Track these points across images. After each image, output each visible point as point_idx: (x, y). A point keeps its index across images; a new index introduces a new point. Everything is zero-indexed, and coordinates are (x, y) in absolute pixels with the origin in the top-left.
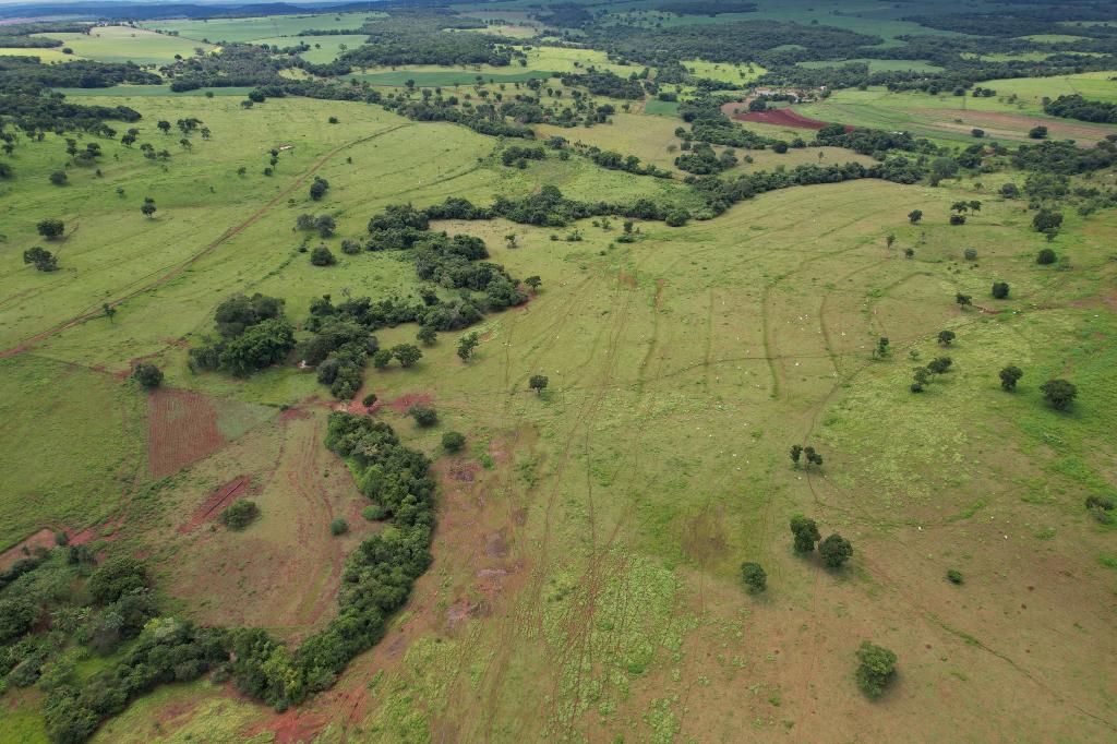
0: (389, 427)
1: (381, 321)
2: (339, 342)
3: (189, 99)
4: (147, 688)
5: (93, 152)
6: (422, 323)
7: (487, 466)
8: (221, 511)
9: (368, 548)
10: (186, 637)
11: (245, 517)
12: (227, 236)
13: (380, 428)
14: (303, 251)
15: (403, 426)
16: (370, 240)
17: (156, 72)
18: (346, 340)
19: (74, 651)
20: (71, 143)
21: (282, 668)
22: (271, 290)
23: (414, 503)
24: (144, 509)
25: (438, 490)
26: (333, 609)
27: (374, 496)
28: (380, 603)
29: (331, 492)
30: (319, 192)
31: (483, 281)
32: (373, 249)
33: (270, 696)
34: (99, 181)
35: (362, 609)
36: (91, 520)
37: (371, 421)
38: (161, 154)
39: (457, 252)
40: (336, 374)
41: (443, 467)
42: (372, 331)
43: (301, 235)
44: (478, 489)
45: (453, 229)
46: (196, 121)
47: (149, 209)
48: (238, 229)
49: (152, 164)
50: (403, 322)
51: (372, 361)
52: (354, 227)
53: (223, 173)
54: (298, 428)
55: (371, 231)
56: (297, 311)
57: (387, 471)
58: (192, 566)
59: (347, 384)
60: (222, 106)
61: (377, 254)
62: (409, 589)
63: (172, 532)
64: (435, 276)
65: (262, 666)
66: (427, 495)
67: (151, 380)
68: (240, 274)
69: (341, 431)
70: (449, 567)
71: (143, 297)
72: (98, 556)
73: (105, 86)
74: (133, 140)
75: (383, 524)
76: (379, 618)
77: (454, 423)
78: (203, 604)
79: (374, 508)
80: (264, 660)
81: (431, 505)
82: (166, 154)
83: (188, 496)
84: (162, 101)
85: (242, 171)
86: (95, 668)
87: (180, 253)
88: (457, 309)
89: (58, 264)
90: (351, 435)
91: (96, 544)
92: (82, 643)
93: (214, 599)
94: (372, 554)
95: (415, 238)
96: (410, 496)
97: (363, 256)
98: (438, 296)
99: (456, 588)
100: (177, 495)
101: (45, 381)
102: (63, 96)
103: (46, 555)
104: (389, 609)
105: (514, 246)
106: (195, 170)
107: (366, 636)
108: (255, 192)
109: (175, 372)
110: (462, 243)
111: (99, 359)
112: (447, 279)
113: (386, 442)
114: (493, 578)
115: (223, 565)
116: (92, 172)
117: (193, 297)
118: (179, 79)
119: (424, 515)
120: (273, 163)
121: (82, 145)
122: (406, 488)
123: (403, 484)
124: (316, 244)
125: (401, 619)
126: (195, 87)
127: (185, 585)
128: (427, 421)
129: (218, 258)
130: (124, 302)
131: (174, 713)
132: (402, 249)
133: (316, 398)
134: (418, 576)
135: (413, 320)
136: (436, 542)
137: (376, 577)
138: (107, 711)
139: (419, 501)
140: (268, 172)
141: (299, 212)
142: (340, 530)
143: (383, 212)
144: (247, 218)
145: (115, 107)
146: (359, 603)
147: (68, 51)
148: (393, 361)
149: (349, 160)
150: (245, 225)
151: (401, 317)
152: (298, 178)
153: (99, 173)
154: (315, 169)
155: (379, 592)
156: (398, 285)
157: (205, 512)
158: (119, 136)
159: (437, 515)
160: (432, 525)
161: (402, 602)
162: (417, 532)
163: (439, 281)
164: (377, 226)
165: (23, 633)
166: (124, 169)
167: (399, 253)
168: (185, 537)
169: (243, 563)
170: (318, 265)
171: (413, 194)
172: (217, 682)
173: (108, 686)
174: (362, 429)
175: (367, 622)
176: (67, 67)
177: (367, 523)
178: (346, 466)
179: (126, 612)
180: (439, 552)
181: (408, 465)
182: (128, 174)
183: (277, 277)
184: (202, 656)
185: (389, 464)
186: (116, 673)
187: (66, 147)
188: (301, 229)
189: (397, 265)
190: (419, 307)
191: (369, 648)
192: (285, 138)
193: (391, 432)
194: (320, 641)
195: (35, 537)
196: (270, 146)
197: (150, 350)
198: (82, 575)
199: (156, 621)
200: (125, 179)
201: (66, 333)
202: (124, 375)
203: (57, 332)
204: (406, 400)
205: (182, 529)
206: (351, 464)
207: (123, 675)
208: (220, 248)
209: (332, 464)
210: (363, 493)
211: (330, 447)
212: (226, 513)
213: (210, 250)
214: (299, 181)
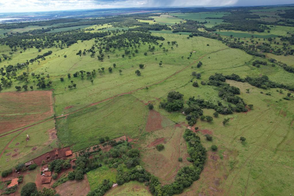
0: (199, 137)
1: (205, 107)
2: (194, 110)
3: (176, 35)
4: (133, 180)
5: (154, 48)
6: (216, 110)
7: (221, 158)
8: (156, 145)
9: (185, 169)
10: (142, 172)
11: (161, 148)
12: (175, 74)
13: (197, 137)
14: (192, 81)
15: (203, 138)
16: (209, 82)
17: (170, 27)
18: (195, 110)
19: (123, 165)
20: (150, 46)
21: (159, 190)
22: (181, 91)
23: (199, 161)
24: (142, 138)
25: (206, 160)
26: (173, 180)
27: (191, 155)
28: (184, 184)
29: (181, 149)
30: (199, 66)
31: (236, 102)
32: (209, 85)
33: (155, 194)
34: (153, 55)
35: (179, 184)
36: (133, 137)
37: (195, 134)
38: (166, 50)
39: (231, 91)
40: (190, 118)
41: (210, 153)
42: (202, 108)
43: (192, 77)
44: (217, 164)
45: (232, 83)
46: (176, 42)
47: (160, 64)
48: (178, 72)
49: (164, 52)
50: (211, 108)
51: (200, 117)
52: (205, 78)
53: (178, 57)
54: (178, 129)
55: (210, 79)
56: (186, 98)
57: (195, 150)
58: (148, 156)
59: (192, 122)
60: (183, 38)
61: (209, 86)
62: (192, 183)
63: (146, 146)
64: (223, 97)
65: (155, 187)
66: (203, 160)
67: (151, 108)
68: (176, 85)
69: (188, 135)
70: (203, 182)
71: (154, 86)
72: (132, 146)
73: (159, 30)
74: (162, 46)
75: (190, 163)
76: (183, 188)
77: (216, 142)
78: (148, 166)
79: (189, 158)
80: (156, 186)
81: (203, 163)
82: (167, 50)
83: (151, 139)
84: (170, 35)
85: (183, 57)
86: (126, 170)
87: (164, 76)
88: (226, 109)
89: (141, 75)
90: (189, 137)
91: (132, 143)
92: (125, 164)
93: (150, 166)
94: (186, 171)
95: (221, 84)
96: (199, 159)
97: (206, 86)
98: (222, 103)
99: (203, 189)
100: (149, 137)
101: (132, 102)
102: (151, 33)
103: (124, 142)
104: (186, 186)
105: (248, 92)
106: (173, 55)
107: (179, 191)
108: (184, 63)
109: (156, 107)
110: (233, 89)
111: (143, 99)
112: (226, 99)
113: (197, 142)
114: (213, 191)
115: (154, 158)
116: (152, 53)
117: (164, 88)
118: (175, 29)
119: (201, 165)
120: (190, 56)
121: (152, 47)
122: (198, 157)
123: (198, 155)
124: (195, 80)
125: (188, 190)
126: (177, 32)
127: (145, 159)
128: (209, 139)
129: (172, 79)
130: (150, 86)
131: (137, 187)
132: (216, 86)
133: (184, 123)
134: (195, 181)
135: (213, 108)
136: (202, 174)
137: (185, 177)
138: (126, 181)
139: (201, 161)
140: (188, 58)
141: (193, 70)
142: (180, 160)
143: (214, 75)
144: (181, 70)
145: (160, 36)
146: (179, 182)
147: (155, 21)
148: (205, 119)
149: (209, 58)
150: (180, 71)
151: (211, 107)
152: (195, 60)
153: (153, 53)
154: (200, 58)
155: (184, 182)
156: (212, 97)
157: (153, 144)
158: (159, 45)
159: (204, 166)
160: (202, 169)
161: (189, 186)
162: (198, 169)
163: (224, 99)
164: (211, 78)
165: (117, 157)
166: (158, 53)
167: (215, 87)
168: (148, 148)
169: (158, 159)
170: (194, 86)
171: (224, 70)
172: (146, 185)
173: (127, 176)
174: (192, 136)
175: (180, 188)
176: (153, 25)
177: (187, 161)
178: (186, 144)
179: (134, 161)
180: (202, 176)
181: (201, 151)
182: (158, 54)
183: (183, 87)
184: (144, 178)
185: (196, 148)
186: (129, 173)
187: (149, 47)
188: (193, 75)
189: (214, 91)
190: (216, 106)
191: (178, 194)
192: (195, 49)
193: (199, 139)
194: (168, 187)
195: (123, 137)
196: (191, 51)
197: (152, 100)
198: (129, 149)
199: (138, 166)
200: (157, 56)
201: (139, 91)
202: (146, 104)
203: (137, 90)
204: (205, 131)
205: (148, 146)
206: (187, 144)
207: (130, 175)
208: (173, 77)
209: (183, 142)
210: (188, 153)
211: (184, 137)
212: (158, 146)
213: (171, 77)
214: (195, 61)
